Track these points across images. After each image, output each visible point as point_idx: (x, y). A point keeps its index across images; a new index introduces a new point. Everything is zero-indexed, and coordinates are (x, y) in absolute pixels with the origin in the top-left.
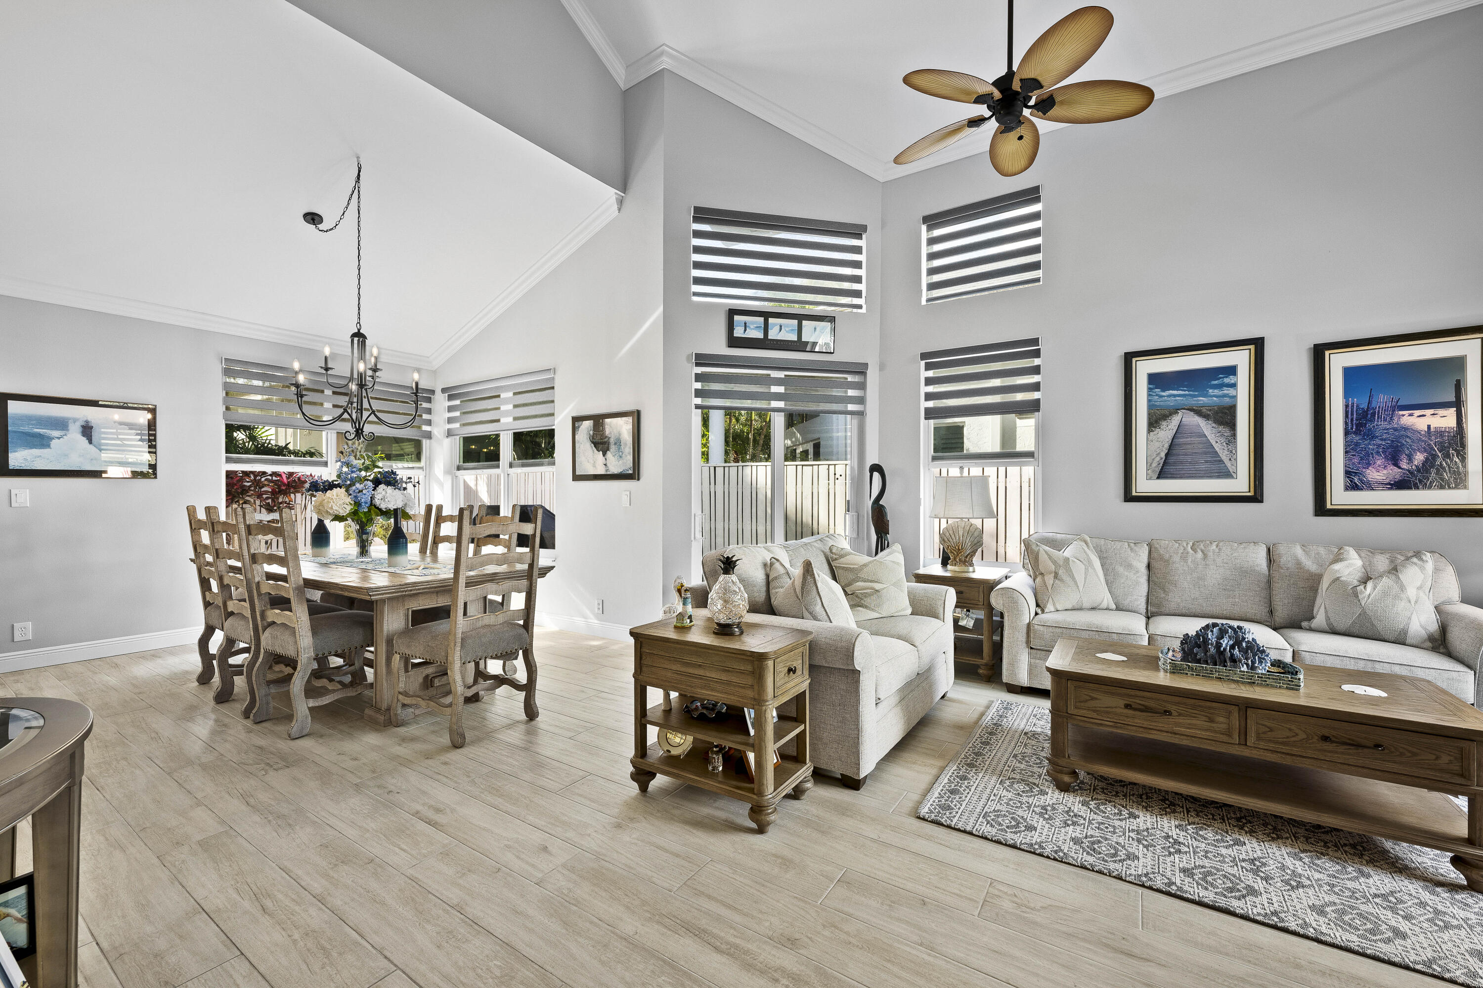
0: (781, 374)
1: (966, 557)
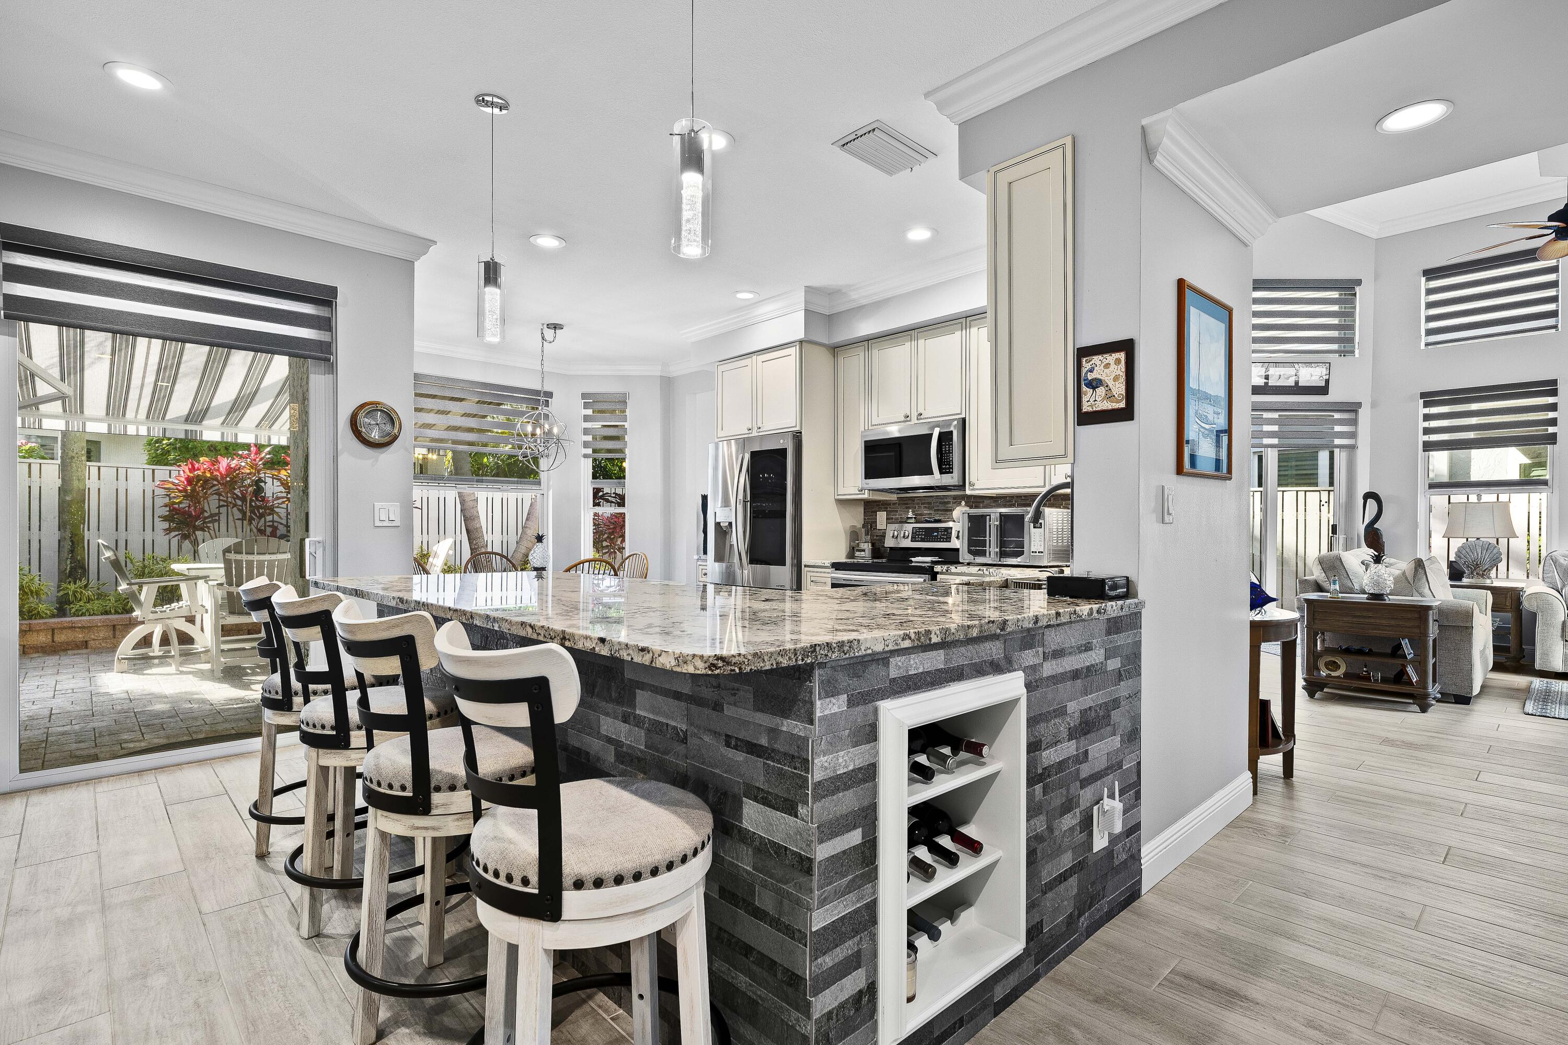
0: (1275, 415)
1: (1484, 571)
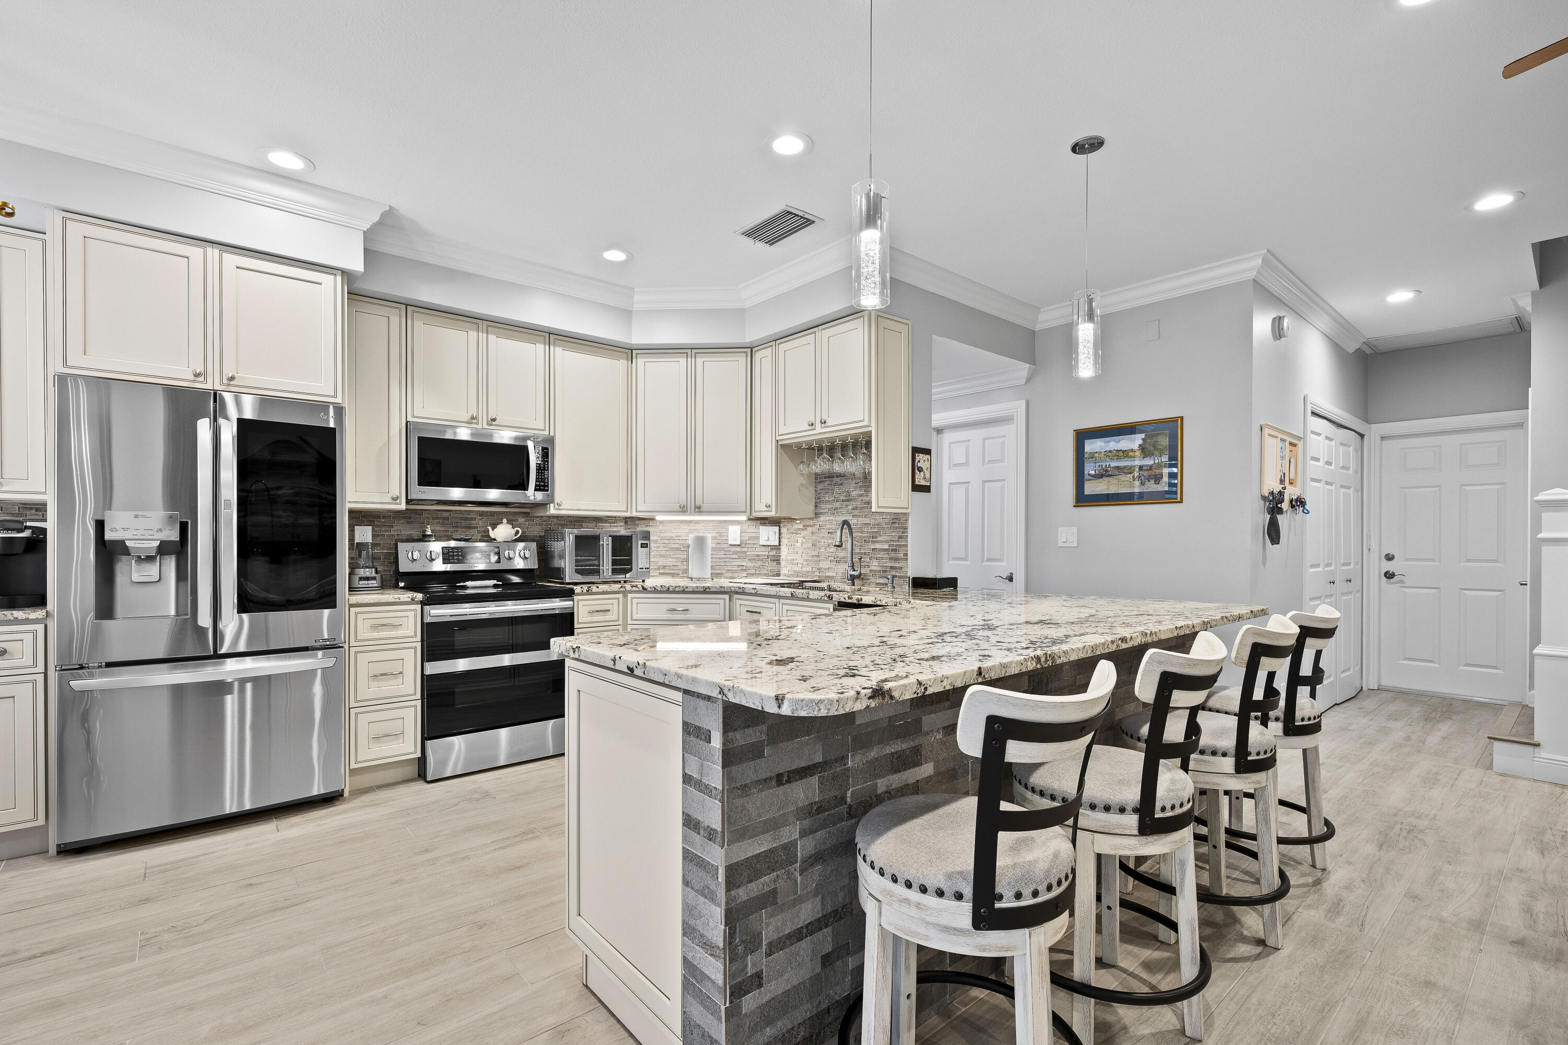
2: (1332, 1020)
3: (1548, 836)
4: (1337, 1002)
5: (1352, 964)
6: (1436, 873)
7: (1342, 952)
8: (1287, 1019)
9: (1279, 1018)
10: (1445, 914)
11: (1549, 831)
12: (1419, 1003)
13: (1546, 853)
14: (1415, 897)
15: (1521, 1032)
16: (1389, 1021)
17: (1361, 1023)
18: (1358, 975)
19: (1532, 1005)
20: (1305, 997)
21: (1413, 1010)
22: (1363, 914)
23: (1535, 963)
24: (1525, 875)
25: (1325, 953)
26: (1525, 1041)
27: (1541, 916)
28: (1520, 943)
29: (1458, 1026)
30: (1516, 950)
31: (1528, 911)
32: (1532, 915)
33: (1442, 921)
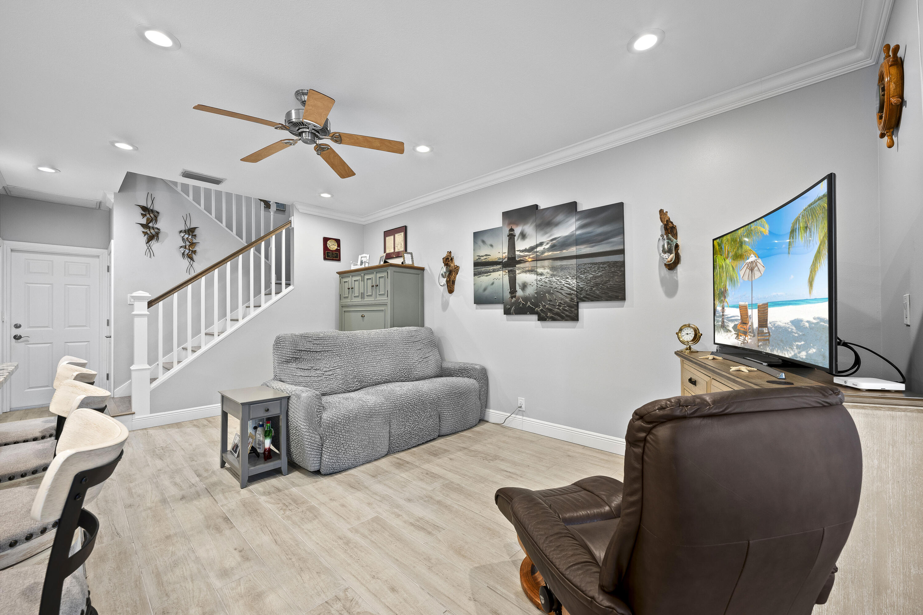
2: (145, 586)
3: (157, 452)
4: (140, 577)
5: (130, 555)
6: (129, 490)
7: (120, 553)
8: (123, 605)
9: (120, 608)
10: (149, 505)
11: (156, 449)
12: (171, 548)
13: (162, 459)
14: (130, 506)
15: (211, 529)
16: (167, 565)
17: (158, 575)
18: (137, 557)
19: (205, 517)
20: (123, 587)
21: (172, 552)
22: (113, 529)
23: (193, 502)
24: (163, 471)
25: (113, 560)
26: (214, 531)
27: (181, 483)
28: (183, 498)
29: (191, 544)
30: (184, 501)
31: (176, 484)
32: (178, 485)
33: (150, 508)
